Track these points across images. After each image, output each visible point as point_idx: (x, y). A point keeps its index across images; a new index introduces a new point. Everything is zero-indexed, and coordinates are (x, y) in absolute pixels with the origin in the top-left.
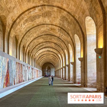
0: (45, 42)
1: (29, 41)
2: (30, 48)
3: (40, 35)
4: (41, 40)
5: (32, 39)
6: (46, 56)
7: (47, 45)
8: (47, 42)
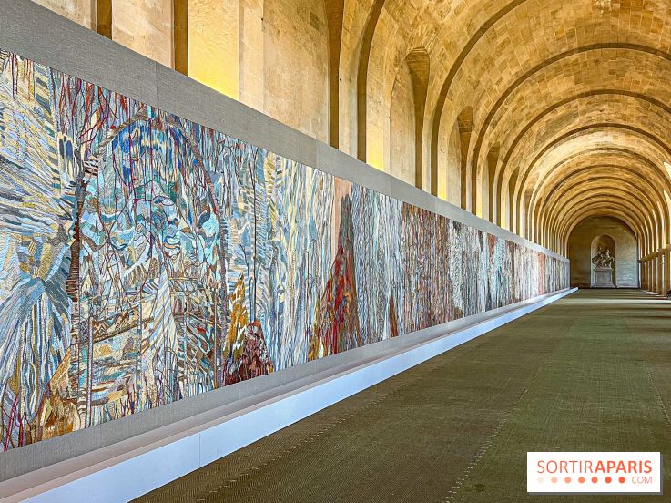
0: (587, 94)
1: (490, 89)
2: (497, 136)
3: (553, 50)
4: (560, 87)
5: (507, 78)
6: (591, 179)
7: (595, 116)
8: (593, 93)
